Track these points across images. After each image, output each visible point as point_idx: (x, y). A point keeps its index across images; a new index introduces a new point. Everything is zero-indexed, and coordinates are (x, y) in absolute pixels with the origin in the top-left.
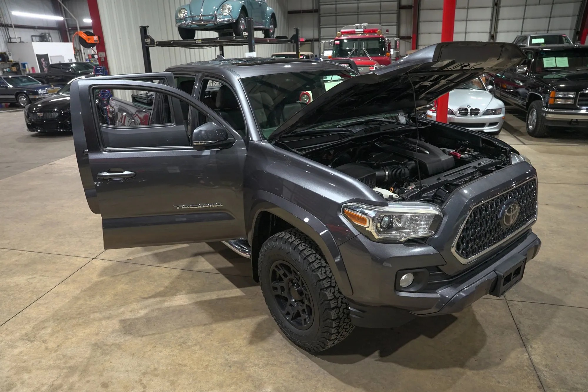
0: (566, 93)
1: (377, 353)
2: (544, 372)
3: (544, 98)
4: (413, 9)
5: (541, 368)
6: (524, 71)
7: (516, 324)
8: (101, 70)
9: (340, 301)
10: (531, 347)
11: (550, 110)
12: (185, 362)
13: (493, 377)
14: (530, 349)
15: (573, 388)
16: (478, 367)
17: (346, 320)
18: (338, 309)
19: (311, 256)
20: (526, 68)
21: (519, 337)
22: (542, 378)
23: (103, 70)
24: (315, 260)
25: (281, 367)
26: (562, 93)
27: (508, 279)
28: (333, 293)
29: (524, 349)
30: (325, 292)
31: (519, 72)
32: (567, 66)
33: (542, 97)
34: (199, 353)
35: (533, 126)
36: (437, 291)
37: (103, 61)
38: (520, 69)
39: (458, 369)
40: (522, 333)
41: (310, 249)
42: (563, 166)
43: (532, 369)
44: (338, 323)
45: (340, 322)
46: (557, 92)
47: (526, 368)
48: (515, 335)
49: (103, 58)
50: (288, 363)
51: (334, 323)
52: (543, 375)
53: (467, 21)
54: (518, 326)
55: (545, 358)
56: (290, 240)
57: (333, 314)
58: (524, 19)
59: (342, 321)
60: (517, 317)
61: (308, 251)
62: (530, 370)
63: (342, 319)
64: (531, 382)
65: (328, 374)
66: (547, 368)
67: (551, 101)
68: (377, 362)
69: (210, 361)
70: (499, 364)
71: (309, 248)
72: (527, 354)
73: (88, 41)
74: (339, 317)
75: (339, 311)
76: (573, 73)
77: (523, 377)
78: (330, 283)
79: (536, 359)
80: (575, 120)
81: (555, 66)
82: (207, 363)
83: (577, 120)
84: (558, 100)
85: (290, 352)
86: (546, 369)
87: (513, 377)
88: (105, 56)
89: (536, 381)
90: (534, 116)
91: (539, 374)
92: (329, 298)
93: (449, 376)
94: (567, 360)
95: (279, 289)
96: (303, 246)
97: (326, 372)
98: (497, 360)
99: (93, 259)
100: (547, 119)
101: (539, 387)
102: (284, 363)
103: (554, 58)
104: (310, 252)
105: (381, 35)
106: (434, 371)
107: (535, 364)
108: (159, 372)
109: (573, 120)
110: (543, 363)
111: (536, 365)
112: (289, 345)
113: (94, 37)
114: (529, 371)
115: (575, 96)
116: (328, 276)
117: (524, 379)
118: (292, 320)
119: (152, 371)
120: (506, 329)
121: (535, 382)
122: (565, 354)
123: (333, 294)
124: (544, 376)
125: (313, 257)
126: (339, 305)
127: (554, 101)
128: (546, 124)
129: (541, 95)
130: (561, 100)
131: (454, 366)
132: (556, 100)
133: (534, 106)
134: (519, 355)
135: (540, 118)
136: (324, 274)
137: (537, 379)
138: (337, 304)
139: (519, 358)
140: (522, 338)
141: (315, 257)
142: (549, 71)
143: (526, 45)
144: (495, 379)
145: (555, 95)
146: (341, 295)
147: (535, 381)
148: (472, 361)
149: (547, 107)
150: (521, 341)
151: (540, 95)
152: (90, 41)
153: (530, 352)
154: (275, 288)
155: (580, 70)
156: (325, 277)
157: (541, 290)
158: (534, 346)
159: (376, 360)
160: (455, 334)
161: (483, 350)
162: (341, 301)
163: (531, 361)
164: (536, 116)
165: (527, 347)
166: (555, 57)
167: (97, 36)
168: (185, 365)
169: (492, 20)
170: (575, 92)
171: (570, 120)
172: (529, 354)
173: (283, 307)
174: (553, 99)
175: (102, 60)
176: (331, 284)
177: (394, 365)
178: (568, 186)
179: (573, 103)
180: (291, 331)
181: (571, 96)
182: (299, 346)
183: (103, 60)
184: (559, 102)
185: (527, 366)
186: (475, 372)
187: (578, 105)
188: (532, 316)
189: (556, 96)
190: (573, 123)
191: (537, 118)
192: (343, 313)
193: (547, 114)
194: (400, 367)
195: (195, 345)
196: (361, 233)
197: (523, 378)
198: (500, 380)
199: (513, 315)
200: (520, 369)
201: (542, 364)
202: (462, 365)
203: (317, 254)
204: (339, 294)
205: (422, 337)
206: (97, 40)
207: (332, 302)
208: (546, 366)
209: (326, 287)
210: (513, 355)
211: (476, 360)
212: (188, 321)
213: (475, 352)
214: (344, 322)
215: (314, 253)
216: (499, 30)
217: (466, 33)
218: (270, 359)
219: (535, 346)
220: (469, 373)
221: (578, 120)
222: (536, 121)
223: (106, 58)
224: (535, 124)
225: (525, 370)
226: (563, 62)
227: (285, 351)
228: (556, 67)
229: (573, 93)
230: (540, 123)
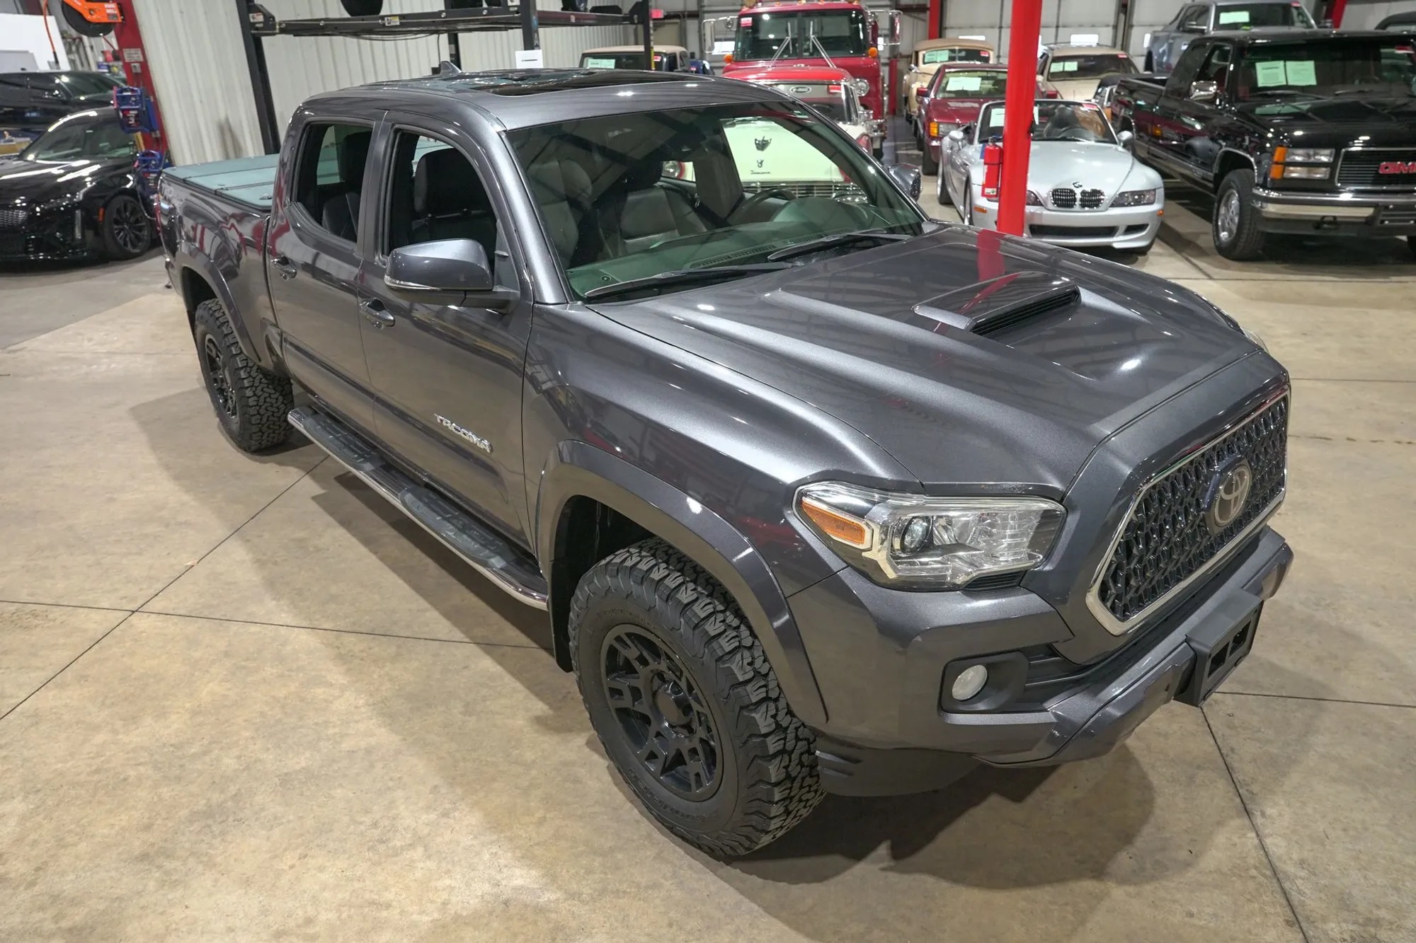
0: (1311, 152)
1: (883, 850)
2: (1299, 882)
3: (1258, 163)
5: (1291, 869)
6: (1209, 95)
7: (1222, 755)
8: (134, 96)
9: (791, 735)
10: (1263, 814)
11: (1274, 194)
12: (389, 896)
13: (1175, 901)
14: (1259, 820)
15: (1369, 919)
16: (1137, 877)
17: (808, 781)
18: (786, 757)
19: (713, 619)
20: (1215, 87)
21: (1231, 789)
22: (1295, 898)
23: (140, 96)
24: (725, 631)
25: (640, 899)
26: (1300, 151)
27: (1219, 659)
28: (774, 717)
29: (1247, 822)
30: (753, 715)
31: (1196, 97)
32: (1313, 82)
33: (1252, 160)
34: (422, 868)
35: (1230, 231)
37: (137, 74)
38: (1200, 90)
39: (1088, 885)
40: (1239, 777)
41: (708, 601)
42: (1305, 334)
43: (1268, 873)
44: (788, 791)
45: (791, 788)
46: (1290, 150)
47: (1253, 872)
48: (1222, 785)
49: (137, 65)
50: (655, 886)
51: (776, 790)
52: (1295, 888)
54: (1228, 759)
55: (1296, 842)
56: (656, 576)
57: (774, 771)
59: (797, 784)
60: (1223, 735)
61: (706, 605)
62: (1264, 875)
63: (799, 780)
64: (1269, 909)
65: (761, 911)
66: (1303, 868)
67: (1275, 172)
68: (884, 874)
69: (452, 888)
70: (1188, 865)
71: (708, 596)
72: (1253, 835)
73: (88, 17)
74: (788, 776)
75: (790, 761)
76: (1327, 100)
77: (1249, 897)
78: (764, 689)
79: (1276, 845)
80: (1331, 219)
81: (1284, 83)
82: (444, 896)
83: (1335, 217)
84: (1292, 168)
85: (658, 856)
86: (1303, 873)
87: (1224, 897)
88: (141, 59)
89: (1281, 905)
90: (1233, 207)
91: (1287, 885)
92: (764, 731)
93: (1066, 904)
94: (1350, 846)
95: (627, 695)
96: (689, 592)
97: (756, 907)
98: (1183, 855)
99: (133, 612)
100: (1264, 215)
101: (1287, 922)
102: (647, 888)
103: (1281, 63)
104: (710, 609)
105: (855, 3)
106: (1028, 892)
107: (1274, 860)
108: (317, 929)
109: (1326, 219)
110: (1295, 856)
111: (1277, 863)
112: (657, 835)
113: (106, 5)
114: (1262, 879)
115: (1332, 159)
116: (759, 673)
117: (1252, 902)
118: (662, 773)
119: (299, 926)
120: (1199, 767)
121: (1279, 909)
122: (1345, 830)
123: (773, 720)
124: (1300, 892)
125: (717, 621)
126: (789, 746)
127: (1284, 171)
128: (1261, 228)
129: (1252, 156)
130: (1299, 168)
131: (1079, 876)
132: (1287, 168)
133: (1232, 184)
134: (1235, 839)
135: (1248, 212)
136: (749, 668)
137: (1285, 902)
138: (785, 744)
139: (1235, 845)
140: (1240, 791)
141: (723, 621)
142: (1268, 95)
143: (1205, 27)
144: (1181, 905)
145: (1284, 158)
146: (795, 720)
147: (1278, 906)
148: (1124, 860)
149: (1264, 187)
150: (1238, 800)
151: (1248, 156)
152: (94, 17)
153: (1261, 827)
154: (616, 692)
155: (1344, 94)
156: (751, 675)
157: (1277, 662)
158: (1269, 811)
159: (884, 869)
160: (1075, 788)
161: (1147, 830)
162: (794, 734)
163: (1265, 852)
164: (1238, 208)
165: (1253, 814)
166: (1286, 59)
167: (114, 1)
168: (388, 906)
170: (1334, 150)
171: (1319, 219)
172: (1258, 835)
173: (638, 739)
174: (1280, 166)
175: (134, 71)
176: (767, 692)
177: (929, 881)
178: (1320, 384)
179: (1327, 177)
180: (660, 802)
181: (1324, 159)
182: (683, 838)
183: (139, 70)
184: (1296, 173)
185: (1256, 868)
186: (1131, 889)
187: (1339, 181)
188: (1259, 731)
189: (1288, 160)
190: (1325, 226)
191: (1241, 214)
192: (801, 764)
193: (1265, 205)
194: (944, 884)
195: (410, 845)
196: (849, 565)
197: (1249, 900)
198: (1195, 910)
199: (1213, 730)
200: (1240, 876)
201: (1291, 859)
202: (1099, 872)
203: (728, 613)
204: (788, 718)
205: (994, 800)
206: (114, 15)
207: (770, 740)
208: (1302, 863)
209: (754, 701)
210: (1221, 838)
211: (1130, 858)
212: (391, 779)
213: (1127, 838)
214: (802, 787)
215: (721, 612)
218: (609, 876)
219: (1272, 811)
220: (1118, 893)
221: (1339, 220)
222: (1236, 219)
223: (144, 65)
224: (1234, 228)
225: (1253, 877)
226: (1302, 73)
227: (648, 853)
228: (1287, 87)
229: (1327, 152)
230: (1247, 226)
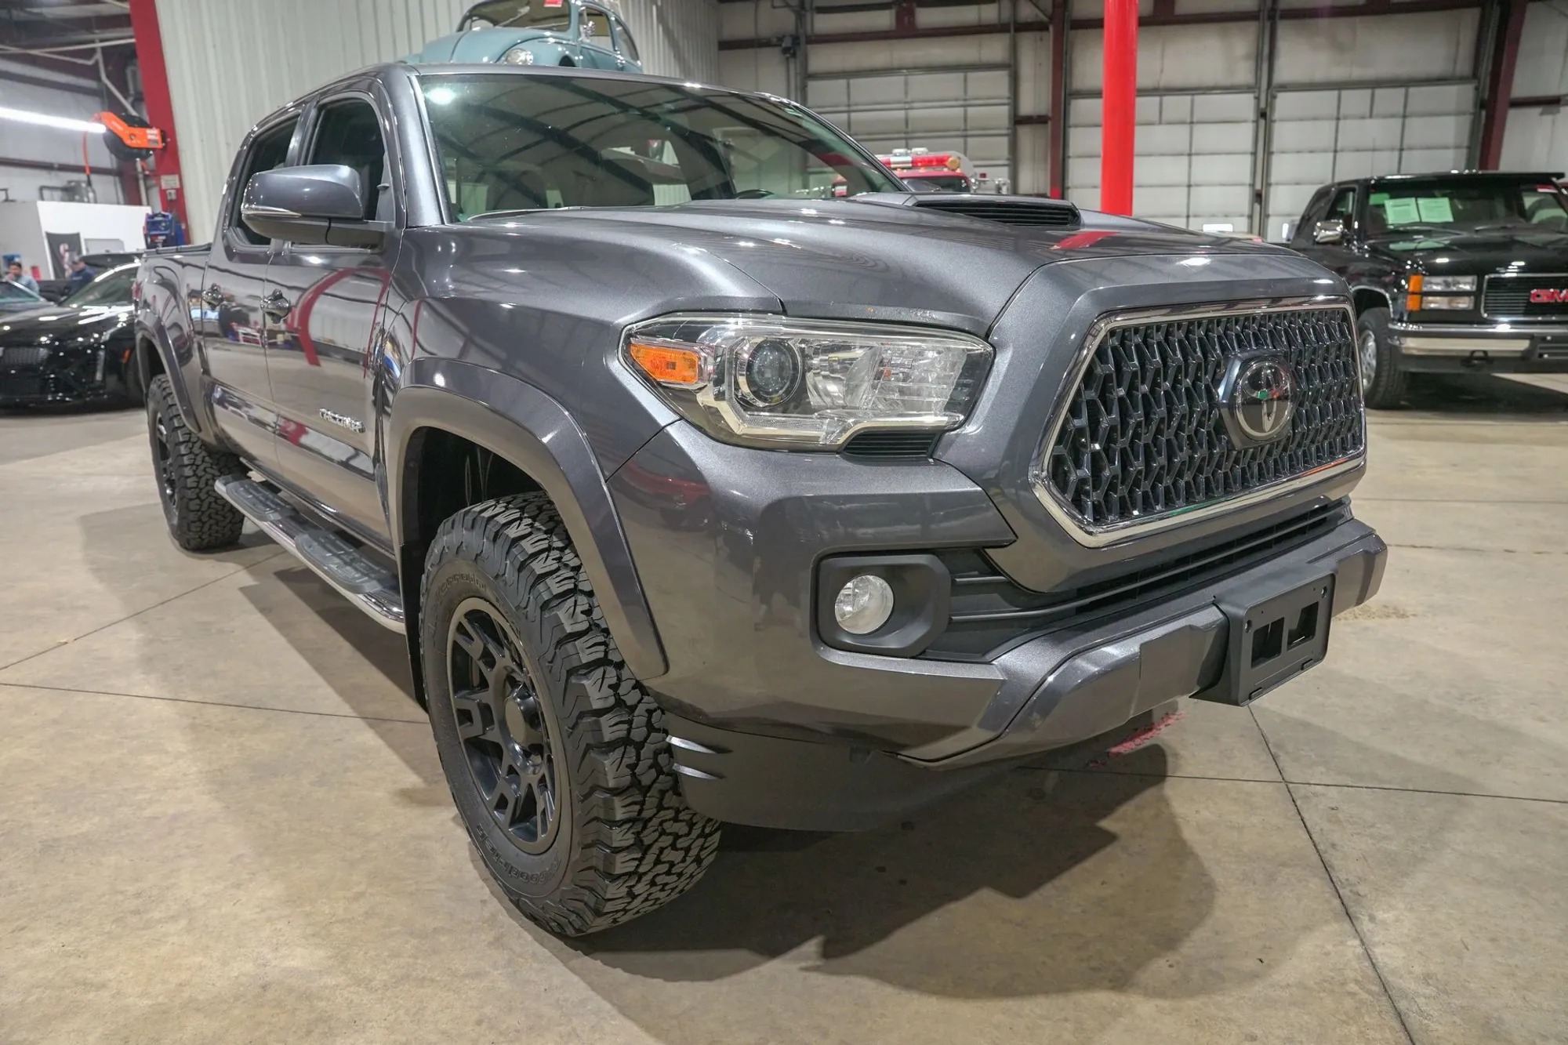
0: (1450, 279)
2: (1421, 1001)
3: (1394, 299)
4: (1050, 123)
5: (1410, 985)
6: (1337, 235)
7: (1318, 851)
8: (165, 222)
9: (639, 719)
10: (1372, 918)
11: (1412, 327)
13: (1229, 1020)
14: (1365, 925)
16: (1179, 988)
17: (671, 800)
18: (631, 751)
19: (545, 555)
20: (1341, 226)
21: (1328, 889)
22: (1413, 1020)
23: (171, 221)
24: (558, 569)
25: (448, 990)
26: (1439, 279)
27: (1268, 643)
28: (615, 687)
29: (1347, 926)
30: (585, 682)
31: (1321, 238)
32: (1450, 219)
33: (1387, 296)
35: (1369, 377)
36: (988, 657)
37: (171, 201)
38: (1325, 230)
39: (1103, 998)
40: (1340, 875)
41: (545, 536)
42: (1455, 465)
43: (1375, 989)
44: (637, 807)
45: (642, 803)
46: (1427, 279)
47: (1352, 987)
48: (1316, 884)
49: (173, 191)
50: (478, 975)
51: (617, 802)
52: (1415, 1008)
53: (1190, 155)
54: (1326, 857)
55: (1420, 953)
57: (611, 769)
58: (1335, 151)
59: (651, 801)
60: (1322, 830)
61: (539, 540)
62: (1369, 992)
63: (654, 792)
64: (1371, 1034)
65: (614, 1012)
66: (1429, 984)
67: (1412, 304)
70: (1255, 976)
71: (546, 532)
72: (1357, 942)
73: (128, 142)
74: (636, 783)
75: (638, 758)
76: (1464, 235)
77: (1344, 1018)
78: (602, 648)
79: (1389, 956)
80: (1481, 354)
81: (1418, 220)
83: (1485, 352)
84: (1430, 298)
85: (498, 942)
86: (1428, 991)
87: (1306, 1017)
88: (178, 186)
89: (1392, 1028)
90: (1370, 351)
91: (1402, 1005)
92: (597, 705)
93: (1066, 1020)
94: (1499, 959)
95: (476, 715)
96: (522, 526)
97: (608, 1006)
98: (1250, 964)
100: (1404, 351)
102: (466, 976)
103: (1413, 199)
104: (544, 545)
105: (958, 171)
106: (1011, 1004)
107: (1385, 974)
109: (1477, 354)
110: (1418, 969)
111: (1390, 978)
112: (504, 918)
113: (149, 131)
114: (1365, 996)
115: (1474, 288)
116: (598, 626)
117: (1348, 1024)
118: (512, 824)
120: (1284, 864)
121: (1388, 1035)
122: (1493, 940)
123: (611, 692)
124: (1421, 1013)
125: (550, 558)
126: (638, 734)
127: (1421, 302)
128: (1402, 368)
129: (1387, 291)
130: (1438, 298)
131: (1089, 985)
132: (1425, 298)
133: (1367, 323)
134: (1329, 947)
135: (1388, 354)
136: (584, 617)
137: (1397, 1025)
138: (629, 731)
139: (1327, 954)
140: (1341, 892)
141: (559, 559)
142: (1403, 233)
143: (1344, 210)
144: (1239, 1026)
145: (1421, 288)
146: (646, 698)
147: (1387, 1030)
148: (1161, 967)
149: (1401, 321)
150: (1336, 902)
151: (1382, 291)
152: (134, 142)
153: (1368, 934)
154: (465, 716)
155: (1483, 231)
156: (584, 626)
158: (1381, 915)
159: (806, 969)
160: (1103, 883)
161: (1199, 934)
162: (645, 719)
163: (1373, 964)
164: (1375, 351)
165: (1358, 918)
166: (1417, 197)
167: (157, 128)
169: (1254, 154)
170: (1475, 277)
171: (1468, 354)
172: (1363, 943)
173: (489, 782)
174: (1415, 296)
175: (169, 198)
176: (606, 653)
177: (867, 986)
178: (1472, 506)
179: (1471, 307)
180: (506, 864)
181: (1467, 288)
182: (533, 918)
183: (174, 197)
184: (1434, 303)
185: (1357, 982)
186: (1165, 1004)
187: (1485, 312)
188: (1373, 826)
189: (1425, 289)
190: (1476, 362)
191: (1379, 355)
192: (655, 765)
193: (1403, 340)
194: (889, 990)
196: (682, 418)
197: (1344, 1022)
198: (1258, 1032)
199: (1308, 824)
200: (1332, 991)
201: (1410, 973)
202: (1120, 982)
203: (567, 551)
204: (637, 694)
205: (986, 895)
206: (155, 141)
207: (605, 721)
208: (1427, 978)
209: (584, 662)
210: (1307, 946)
211: (1171, 966)
213: (1169, 941)
214: (660, 807)
215: (557, 549)
216: (1273, 179)
217: (1189, 186)
218: (419, 961)
219: (1385, 916)
220: (1144, 1007)
221: (1490, 354)
222: (1374, 363)
223: (180, 192)
224: (1373, 375)
225: (1352, 994)
226: (1438, 210)
227: (483, 937)
228: (1420, 223)
229: (1469, 279)
230: (1386, 368)
